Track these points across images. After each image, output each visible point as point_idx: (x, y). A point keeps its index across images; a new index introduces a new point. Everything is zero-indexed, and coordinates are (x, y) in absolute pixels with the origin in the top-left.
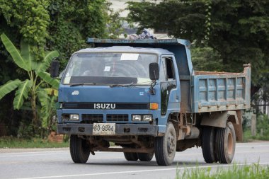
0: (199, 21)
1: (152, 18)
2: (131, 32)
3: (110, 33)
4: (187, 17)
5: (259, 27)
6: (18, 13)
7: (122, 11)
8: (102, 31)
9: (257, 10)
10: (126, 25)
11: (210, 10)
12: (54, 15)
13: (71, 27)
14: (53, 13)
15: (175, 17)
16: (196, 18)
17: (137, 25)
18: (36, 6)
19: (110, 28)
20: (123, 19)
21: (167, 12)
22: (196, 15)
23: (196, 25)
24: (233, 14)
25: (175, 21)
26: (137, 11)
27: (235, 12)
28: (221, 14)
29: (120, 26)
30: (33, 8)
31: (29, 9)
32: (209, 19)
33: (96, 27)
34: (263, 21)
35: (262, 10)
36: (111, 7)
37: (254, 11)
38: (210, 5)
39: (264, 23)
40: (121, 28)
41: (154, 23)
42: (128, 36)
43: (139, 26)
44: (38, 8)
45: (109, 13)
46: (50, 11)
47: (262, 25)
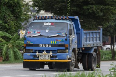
0: (65, 7)
1: (43, 5)
3: (25, 12)
4: (59, 5)
5: (93, 10)
7: (30, 2)
8: (21, 11)
9: (91, 2)
10: (32, 8)
13: (6, 9)
15: (54, 5)
16: (63, 5)
19: (24, 10)
22: (63, 4)
23: (64, 9)
24: (80, 4)
25: (54, 6)
27: (81, 3)
28: (75, 4)
32: (69, 6)
33: (18, 9)
34: (95, 7)
35: (94, 2)
37: (90, 3)
39: (95, 8)
40: (29, 10)
41: (44, 8)
42: (33, 13)
43: (38, 9)
45: (24, 3)
47: (94, 9)
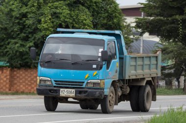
2: (137, 34)
6: (76, 24)
11: (181, 23)
12: (96, 25)
14: (95, 23)
17: (140, 30)
18: (85, 20)
20: (133, 27)
21: (156, 24)
26: (140, 23)
29: (131, 31)
30: (84, 21)
31: (82, 22)
36: (126, 21)
38: (181, 20)
44: (87, 21)
46: (93, 23)
